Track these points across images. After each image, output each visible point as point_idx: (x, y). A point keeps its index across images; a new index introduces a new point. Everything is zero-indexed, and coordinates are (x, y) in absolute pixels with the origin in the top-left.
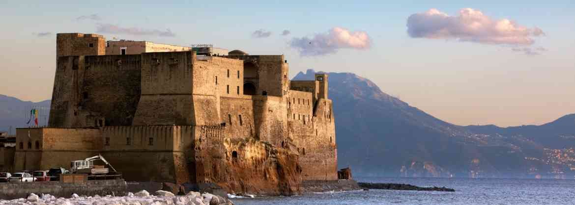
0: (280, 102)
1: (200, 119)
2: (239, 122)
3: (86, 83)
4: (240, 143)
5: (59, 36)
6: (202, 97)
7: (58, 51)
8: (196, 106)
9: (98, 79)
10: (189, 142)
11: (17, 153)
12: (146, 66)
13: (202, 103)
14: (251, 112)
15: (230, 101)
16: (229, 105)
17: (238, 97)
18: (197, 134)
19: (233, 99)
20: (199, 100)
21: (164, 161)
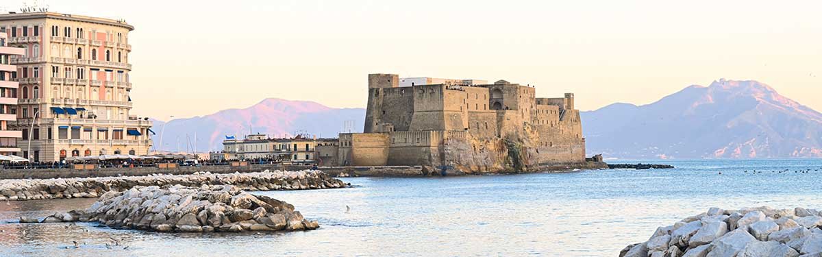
0: (517, 113)
1: (448, 127)
2: (485, 127)
3: (384, 104)
4: (485, 140)
5: (369, 75)
6: (450, 112)
7: (369, 85)
8: (445, 117)
9: (391, 102)
10: (441, 139)
11: (340, 149)
12: (416, 94)
13: (451, 116)
14: (495, 121)
15: (478, 114)
16: (478, 116)
17: (484, 111)
18: (446, 136)
19: (480, 113)
20: (448, 114)
21: (426, 152)
